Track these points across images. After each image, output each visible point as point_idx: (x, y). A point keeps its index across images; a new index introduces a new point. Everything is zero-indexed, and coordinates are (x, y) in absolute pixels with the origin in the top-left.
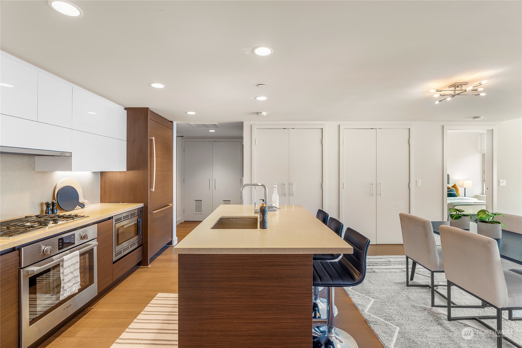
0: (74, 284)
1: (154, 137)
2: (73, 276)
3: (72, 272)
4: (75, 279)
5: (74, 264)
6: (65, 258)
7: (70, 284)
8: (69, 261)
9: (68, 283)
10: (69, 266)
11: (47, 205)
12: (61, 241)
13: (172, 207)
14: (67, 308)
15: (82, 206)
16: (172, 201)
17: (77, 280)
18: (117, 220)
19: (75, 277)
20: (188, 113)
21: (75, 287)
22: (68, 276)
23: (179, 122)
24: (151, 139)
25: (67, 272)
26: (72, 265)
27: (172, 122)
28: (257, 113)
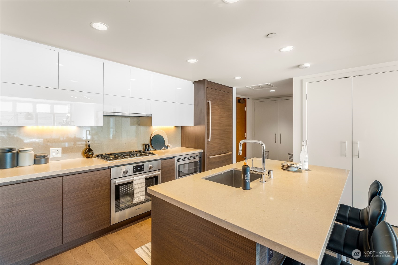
0: (141, 196)
1: (210, 101)
2: (140, 190)
3: (140, 188)
4: (142, 192)
5: (142, 183)
6: (135, 178)
7: (138, 195)
8: (138, 181)
9: (137, 194)
10: (138, 184)
11: (145, 145)
12: (135, 168)
13: (231, 155)
14: (138, 209)
15: (167, 147)
16: (231, 150)
17: (144, 194)
18: (178, 160)
19: (142, 191)
20: (235, 78)
21: (142, 197)
22: (137, 190)
23: (238, 87)
24: (208, 102)
25: (136, 187)
26: (140, 183)
27: (231, 88)
28: (298, 66)
